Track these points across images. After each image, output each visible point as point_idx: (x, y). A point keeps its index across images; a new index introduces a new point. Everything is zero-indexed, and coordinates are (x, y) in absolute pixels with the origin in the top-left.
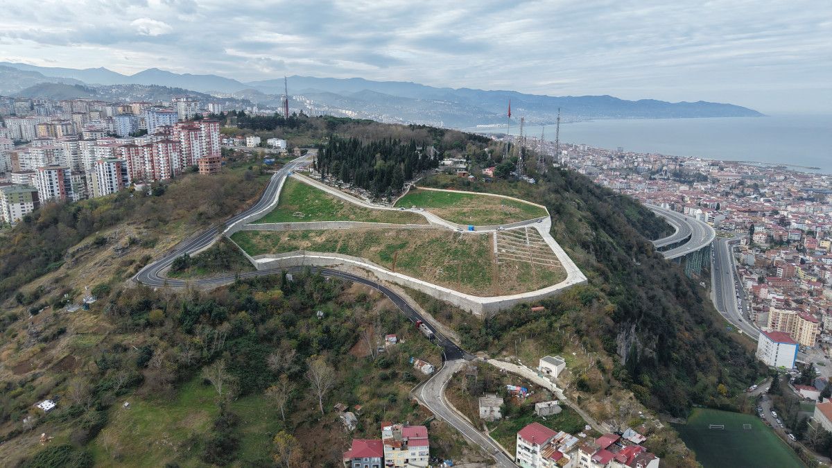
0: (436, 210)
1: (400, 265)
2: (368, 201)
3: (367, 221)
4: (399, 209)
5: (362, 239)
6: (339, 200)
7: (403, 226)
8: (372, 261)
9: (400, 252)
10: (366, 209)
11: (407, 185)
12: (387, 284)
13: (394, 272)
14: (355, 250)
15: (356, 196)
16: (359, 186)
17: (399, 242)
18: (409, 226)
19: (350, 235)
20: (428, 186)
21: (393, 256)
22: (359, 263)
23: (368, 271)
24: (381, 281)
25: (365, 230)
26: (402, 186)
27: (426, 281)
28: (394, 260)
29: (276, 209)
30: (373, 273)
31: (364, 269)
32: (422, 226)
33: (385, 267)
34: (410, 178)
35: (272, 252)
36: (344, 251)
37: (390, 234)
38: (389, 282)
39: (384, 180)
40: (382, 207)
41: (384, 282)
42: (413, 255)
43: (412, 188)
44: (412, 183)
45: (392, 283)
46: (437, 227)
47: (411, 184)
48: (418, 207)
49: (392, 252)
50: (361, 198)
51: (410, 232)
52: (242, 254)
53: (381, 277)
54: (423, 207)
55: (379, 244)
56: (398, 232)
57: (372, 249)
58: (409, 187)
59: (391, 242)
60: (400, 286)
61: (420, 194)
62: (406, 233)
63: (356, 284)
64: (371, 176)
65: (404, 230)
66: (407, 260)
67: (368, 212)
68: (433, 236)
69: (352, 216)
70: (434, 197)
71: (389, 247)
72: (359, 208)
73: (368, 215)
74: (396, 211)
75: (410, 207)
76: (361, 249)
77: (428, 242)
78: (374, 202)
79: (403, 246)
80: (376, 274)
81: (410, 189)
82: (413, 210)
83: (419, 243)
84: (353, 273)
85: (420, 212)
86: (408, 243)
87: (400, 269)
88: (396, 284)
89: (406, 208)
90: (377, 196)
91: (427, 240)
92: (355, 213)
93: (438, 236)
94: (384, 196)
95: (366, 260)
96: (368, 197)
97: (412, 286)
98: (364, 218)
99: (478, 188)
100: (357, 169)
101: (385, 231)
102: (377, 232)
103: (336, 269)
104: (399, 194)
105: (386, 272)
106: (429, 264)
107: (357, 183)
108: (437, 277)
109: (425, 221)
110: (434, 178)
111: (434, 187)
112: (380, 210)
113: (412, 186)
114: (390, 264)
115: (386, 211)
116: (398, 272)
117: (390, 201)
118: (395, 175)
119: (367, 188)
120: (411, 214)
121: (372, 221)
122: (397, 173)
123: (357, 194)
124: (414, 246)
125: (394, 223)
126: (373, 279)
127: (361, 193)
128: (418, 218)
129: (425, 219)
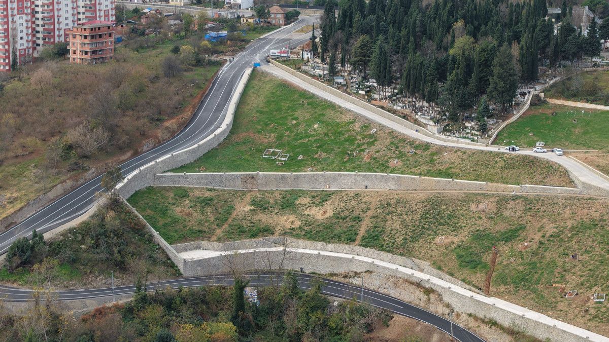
0: (593, 153)
1: (503, 280)
2: (433, 128)
3: (429, 173)
4: (504, 149)
5: (417, 216)
6: (367, 124)
7: (513, 189)
8: (440, 268)
9: (504, 248)
10: (427, 146)
11: (523, 94)
12: (472, 324)
13: (488, 294)
14: (400, 240)
15: (405, 117)
16: (413, 94)
17: (502, 227)
18: (528, 189)
19: (389, 205)
20: (574, 96)
21: (487, 258)
22: (408, 271)
23: (429, 291)
24: (458, 315)
25: (422, 196)
26: (515, 96)
27: (565, 319)
28: (489, 269)
29: (226, 142)
30: (440, 295)
31: (418, 285)
32: (559, 190)
33: (469, 283)
34: (531, 77)
35: (214, 238)
36: (373, 241)
37: (482, 206)
38: (476, 318)
39: (473, 81)
40: (464, 144)
41: (464, 317)
42: (535, 259)
43: (537, 102)
44: (537, 90)
45: (483, 321)
46: (593, 194)
47: (533, 92)
48: (549, 145)
49: (486, 249)
50: (416, 122)
51: (529, 203)
52: (151, 237)
53: (458, 306)
54: (562, 146)
55: (456, 229)
56: (503, 201)
57: (439, 239)
58: (528, 99)
59: (483, 224)
60: (502, 328)
61: (555, 114)
62: (520, 206)
63: (399, 319)
64: (441, 72)
65: (515, 198)
66: (521, 268)
67: (433, 154)
68: (584, 214)
69: (395, 163)
70: (588, 124)
71: (478, 236)
72: (412, 143)
73: (432, 161)
74: (498, 155)
75: (532, 145)
76: (414, 239)
77: (573, 228)
78: (445, 130)
79: (511, 236)
80: (446, 299)
81: (532, 104)
82: (538, 152)
83: (550, 229)
84: (394, 293)
85: (554, 157)
86: (523, 228)
87: (502, 288)
88: (493, 324)
89: (522, 147)
90: (454, 118)
91: (569, 224)
92: (401, 156)
93: (596, 215)
94: (469, 119)
95: (425, 264)
96: (431, 119)
97: (531, 331)
98: (424, 168)
100: (410, 57)
101: (470, 199)
102: (452, 200)
103: (356, 281)
104: (505, 113)
105: (468, 294)
106: (573, 279)
107: (408, 86)
108: (592, 311)
109: (566, 178)
110: (589, 79)
111: (588, 101)
112: (459, 150)
113: (536, 97)
114: (479, 277)
115: (474, 153)
116: (499, 295)
117: (484, 129)
118: (496, 70)
119: (431, 97)
120: (531, 162)
121: (440, 174)
122: (501, 66)
123: (407, 111)
124: (538, 237)
125: (491, 181)
126: (439, 310)
127: (417, 110)
128: (550, 171)
129: (565, 173)
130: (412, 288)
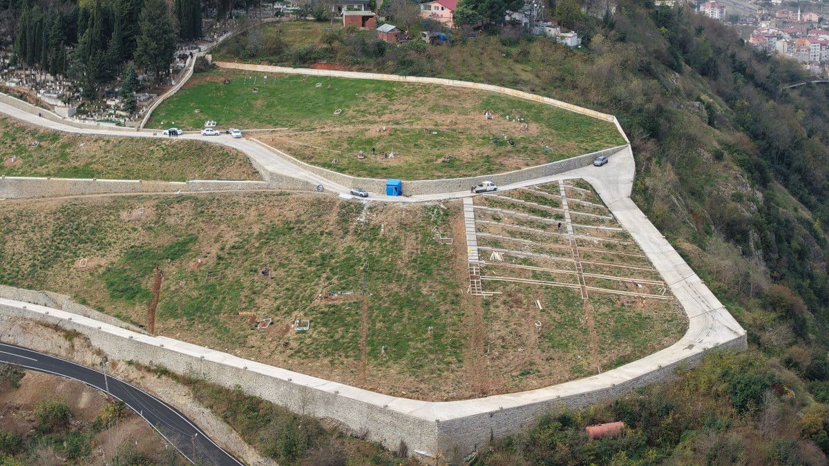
0: (282, 133)
1: (172, 312)
2: (63, 110)
3: (60, 173)
4: (162, 134)
5: (48, 233)
7: (177, 187)
8: (84, 302)
9: (171, 269)
10: (55, 136)
11: (184, 58)
12: (134, 374)
13: (153, 332)
14: (26, 267)
15: (22, 96)
16: (31, 64)
17: (166, 240)
18: (198, 185)
19: (8, 220)
20: (253, 57)
21: (148, 283)
22: (41, 310)
23: (71, 335)
24: (114, 365)
25: (53, 204)
26: (172, 60)
27: (259, 358)
28: (151, 299)
30: (87, 339)
31: (57, 328)
32: (239, 185)
33: (126, 319)
34: (193, 34)
37: (137, 213)
38: (139, 367)
39: (114, 43)
40: (107, 129)
41: (122, 366)
42: (212, 280)
43: (203, 67)
44: (202, 51)
45: (149, 370)
46: (285, 187)
47: (197, 54)
48: (223, 124)
49: (145, 272)
50: (38, 103)
51: (200, 205)
53: (112, 352)
54: (240, 125)
55: (103, 247)
56: (164, 205)
57: (81, 263)
58: (191, 63)
59: (140, 238)
60: (175, 377)
61: (228, 83)
62: (188, 210)
63: (33, 377)
64: (69, 32)
65: (181, 199)
66: (195, 294)
67: (64, 146)
68: (274, 216)
69: (12, 161)
70: (272, 94)
71: (134, 255)
72: (34, 132)
73: (64, 156)
74: (154, 141)
75: (199, 126)
76: (46, 265)
77: (261, 235)
78: (79, 112)
79: (178, 251)
80: (96, 343)
81: (197, 70)
82: (209, 135)
83: (231, 238)
84: (23, 341)
85: (230, 140)
86: (193, 239)
87: (172, 323)
88: (163, 372)
89: (185, 129)
90: (90, 95)
91: (256, 230)
92: (20, 151)
93: (291, 216)
94: (111, 95)
95: (63, 298)
96: (59, 97)
97: (215, 378)
98: (53, 166)
99: (411, 63)
100: (24, 13)
101: (118, 204)
102: (95, 207)
104: (160, 84)
105: (126, 334)
106: (265, 303)
107: (24, 54)
108: (294, 344)
109: (247, 167)
110: (272, 33)
111: (271, 63)
112: (99, 138)
113: (202, 60)
114: (139, 310)
115: (121, 141)
116: (168, 332)
117: (132, 108)
118: (145, 26)
119: (57, 68)
120: (200, 149)
121: (76, 172)
122: (152, 20)
123: (25, 88)
124: (214, 250)
125: (147, 178)
126: (88, 359)
127: (39, 86)
128: (226, 160)
129: (246, 161)
130: (48, 332)
